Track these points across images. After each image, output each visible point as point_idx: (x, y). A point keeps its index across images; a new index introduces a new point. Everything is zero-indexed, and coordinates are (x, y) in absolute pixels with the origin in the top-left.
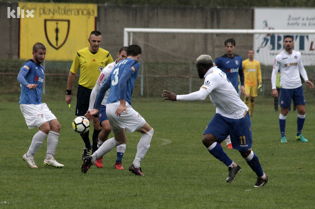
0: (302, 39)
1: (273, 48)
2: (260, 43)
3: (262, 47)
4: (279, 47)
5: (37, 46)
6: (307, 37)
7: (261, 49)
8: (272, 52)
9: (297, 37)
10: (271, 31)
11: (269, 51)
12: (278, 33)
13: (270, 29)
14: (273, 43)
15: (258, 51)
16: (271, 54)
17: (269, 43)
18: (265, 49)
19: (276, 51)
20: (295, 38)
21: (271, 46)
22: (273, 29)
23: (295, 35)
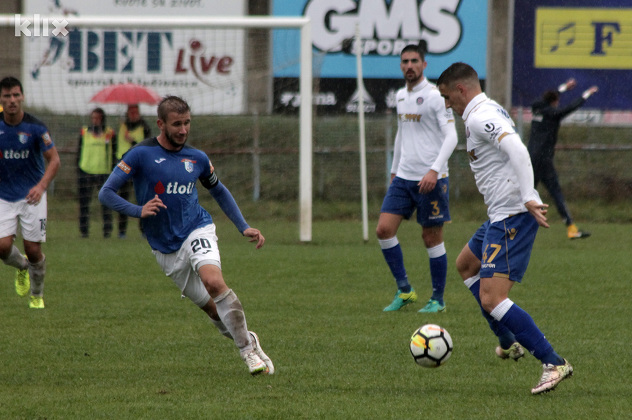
0: (155, 42)
1: (77, 67)
2: (42, 53)
3: (45, 63)
4: (93, 62)
5: (166, 104)
6: (169, 36)
7: (44, 70)
8: (76, 76)
9: (140, 35)
10: (72, 20)
11: (66, 75)
12: (90, 26)
13: (66, 13)
14: (75, 52)
15: (35, 75)
16: (70, 82)
17: (65, 52)
18: (55, 67)
19: (84, 74)
20: (135, 37)
21: (72, 61)
22: (75, 13)
23: (135, 32)
